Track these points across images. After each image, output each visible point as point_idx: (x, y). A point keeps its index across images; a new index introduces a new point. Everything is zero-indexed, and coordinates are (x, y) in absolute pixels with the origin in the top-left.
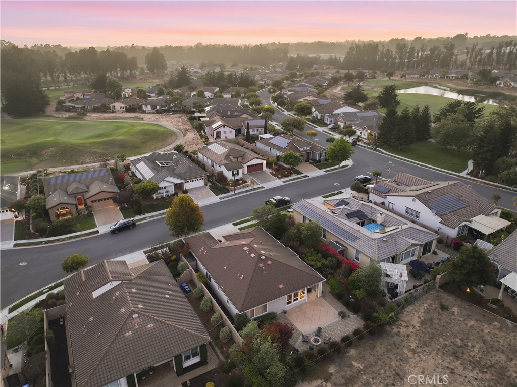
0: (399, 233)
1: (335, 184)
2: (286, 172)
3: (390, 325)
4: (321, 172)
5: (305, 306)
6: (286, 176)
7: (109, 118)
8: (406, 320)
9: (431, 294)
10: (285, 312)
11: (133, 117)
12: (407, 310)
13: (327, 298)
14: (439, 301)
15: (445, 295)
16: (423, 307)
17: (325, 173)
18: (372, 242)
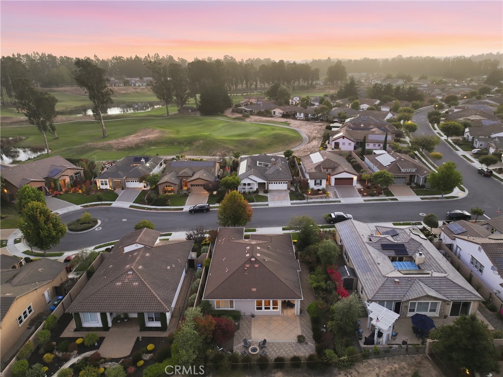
0: (422, 279)
1: (421, 214)
2: (375, 192)
3: (340, 369)
4: (417, 198)
5: (275, 318)
6: (372, 195)
7: (263, 122)
8: (361, 371)
9: (414, 357)
10: (253, 316)
11: (283, 122)
12: (370, 361)
13: (303, 319)
14: (417, 368)
15: (430, 365)
16: (391, 366)
17: (420, 200)
18: (380, 279)
